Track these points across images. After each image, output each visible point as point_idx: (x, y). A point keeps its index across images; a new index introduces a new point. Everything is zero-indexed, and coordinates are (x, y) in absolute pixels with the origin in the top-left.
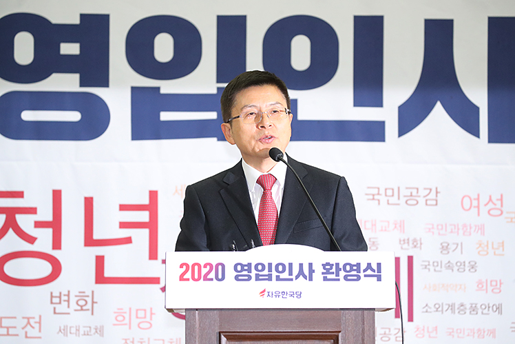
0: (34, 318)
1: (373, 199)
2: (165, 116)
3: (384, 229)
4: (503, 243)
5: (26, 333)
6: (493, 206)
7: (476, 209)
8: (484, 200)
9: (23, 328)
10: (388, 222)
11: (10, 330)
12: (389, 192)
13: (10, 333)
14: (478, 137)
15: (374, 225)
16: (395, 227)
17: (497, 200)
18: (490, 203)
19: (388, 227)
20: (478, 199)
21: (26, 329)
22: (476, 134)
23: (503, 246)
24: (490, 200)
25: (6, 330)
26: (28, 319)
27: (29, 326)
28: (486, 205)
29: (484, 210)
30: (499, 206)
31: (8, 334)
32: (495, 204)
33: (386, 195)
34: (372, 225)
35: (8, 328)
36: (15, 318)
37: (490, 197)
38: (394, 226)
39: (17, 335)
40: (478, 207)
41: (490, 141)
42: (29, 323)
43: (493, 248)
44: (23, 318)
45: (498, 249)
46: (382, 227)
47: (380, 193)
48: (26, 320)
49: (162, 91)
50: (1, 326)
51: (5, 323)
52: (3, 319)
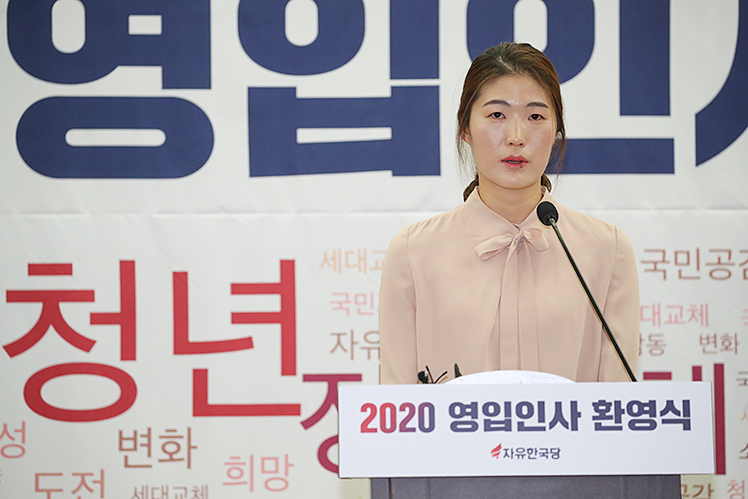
0: (92, 474)
1: (655, 269)
2: (305, 136)
3: (673, 319)
9: (74, 492)
10: (681, 308)
11: (52, 494)
12: (682, 258)
15: (657, 313)
16: (693, 316)
19: (681, 316)
21: (78, 494)
25: (45, 494)
26: (83, 476)
27: (83, 487)
33: (676, 263)
34: (654, 313)
35: (49, 492)
36: (60, 474)
38: (690, 314)
42: (83, 482)
44: (74, 474)
46: (670, 317)
47: (667, 259)
48: (79, 478)
49: (300, 94)
50: (37, 490)
51: (44, 483)
52: (41, 478)
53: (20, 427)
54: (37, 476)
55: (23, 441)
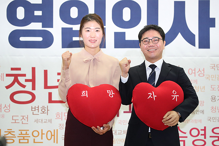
0: (25, 116)
4: (204, 87)
5: (22, 122)
6: (201, 73)
7: (194, 74)
8: (197, 70)
9: (21, 120)
11: (16, 120)
13: (16, 122)
14: (195, 46)
17: (202, 70)
18: (200, 72)
20: (195, 70)
21: (22, 120)
22: (194, 45)
23: (204, 88)
24: (200, 70)
25: (14, 121)
26: (23, 116)
27: (23, 119)
28: (198, 72)
29: (197, 74)
30: (203, 73)
31: (15, 122)
32: (201, 72)
35: (15, 120)
36: (18, 116)
37: (199, 69)
39: (19, 123)
40: (195, 73)
41: (199, 48)
42: (23, 118)
43: (200, 89)
44: (21, 116)
45: (202, 89)
48: (22, 117)
49: (73, 29)
50: (13, 119)
51: (14, 118)
52: (13, 117)
53: (9, 105)
54: (13, 116)
55: (10, 108)
